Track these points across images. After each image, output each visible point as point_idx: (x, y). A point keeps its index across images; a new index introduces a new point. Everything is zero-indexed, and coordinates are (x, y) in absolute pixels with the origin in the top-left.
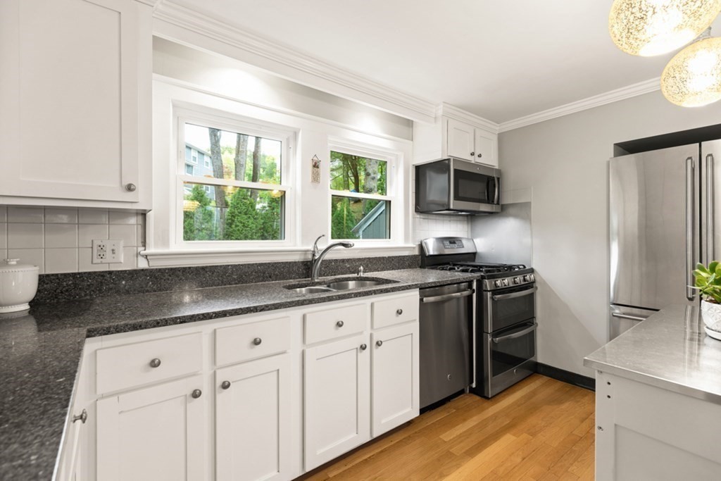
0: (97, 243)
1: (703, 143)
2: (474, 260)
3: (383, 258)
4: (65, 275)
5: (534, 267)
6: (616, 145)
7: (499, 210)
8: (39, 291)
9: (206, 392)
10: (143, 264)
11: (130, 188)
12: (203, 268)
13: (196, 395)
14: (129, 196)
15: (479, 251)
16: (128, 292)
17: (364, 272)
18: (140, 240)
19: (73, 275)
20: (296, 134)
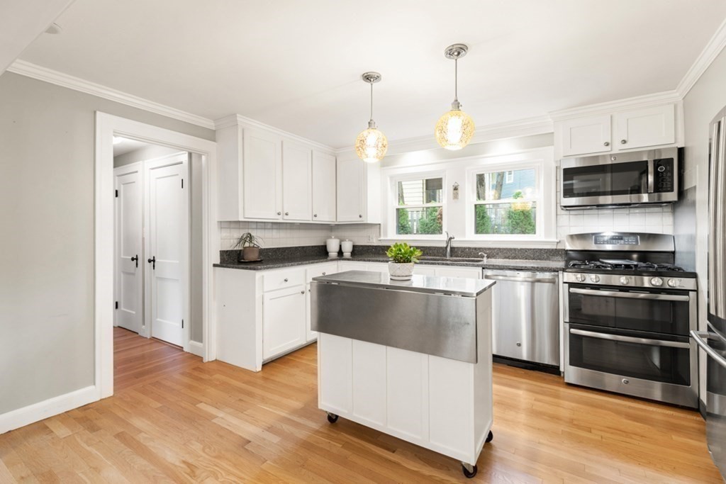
0: (368, 235)
8: (353, 250)
11: (360, 216)
16: (375, 254)
18: (379, 234)
19: (362, 246)
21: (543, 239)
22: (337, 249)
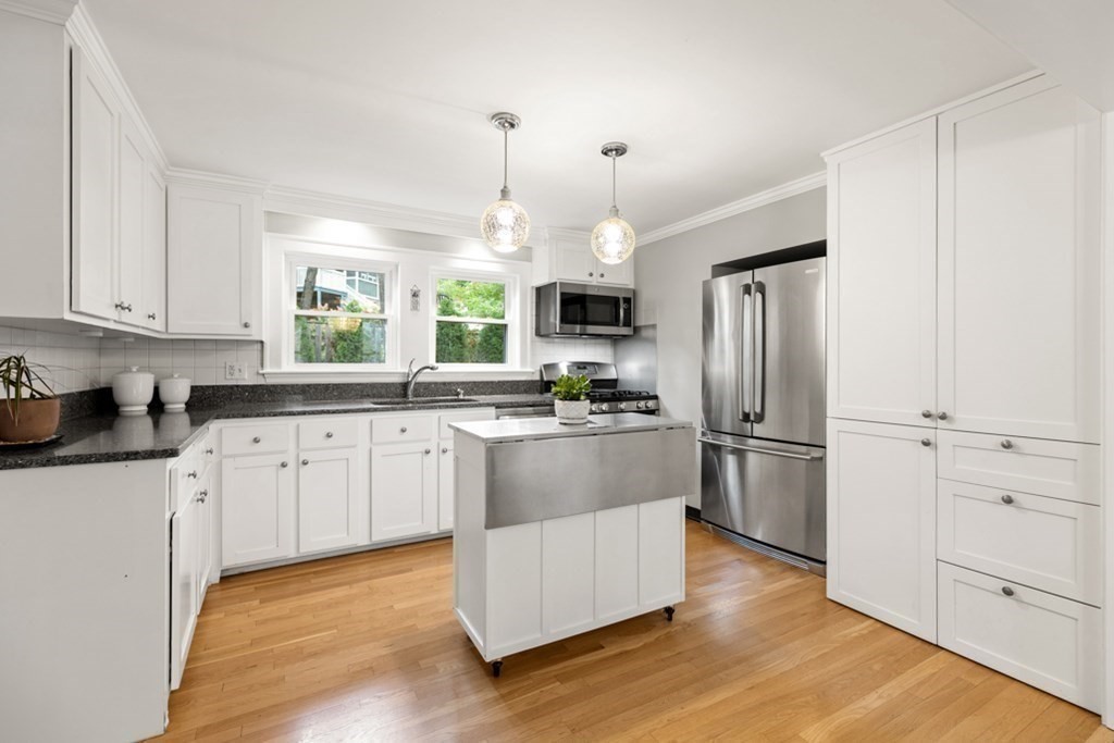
0: (228, 364)
1: (756, 270)
2: (615, 387)
3: (492, 382)
4: (208, 387)
5: (659, 394)
6: (713, 266)
7: (632, 333)
8: (191, 397)
9: (292, 465)
10: (261, 381)
11: (246, 326)
12: (308, 386)
13: (284, 465)
14: (246, 331)
15: (621, 377)
16: (250, 401)
17: (464, 395)
18: (259, 362)
19: (213, 387)
20: (397, 267)
21: (517, 368)
22: (148, 397)
